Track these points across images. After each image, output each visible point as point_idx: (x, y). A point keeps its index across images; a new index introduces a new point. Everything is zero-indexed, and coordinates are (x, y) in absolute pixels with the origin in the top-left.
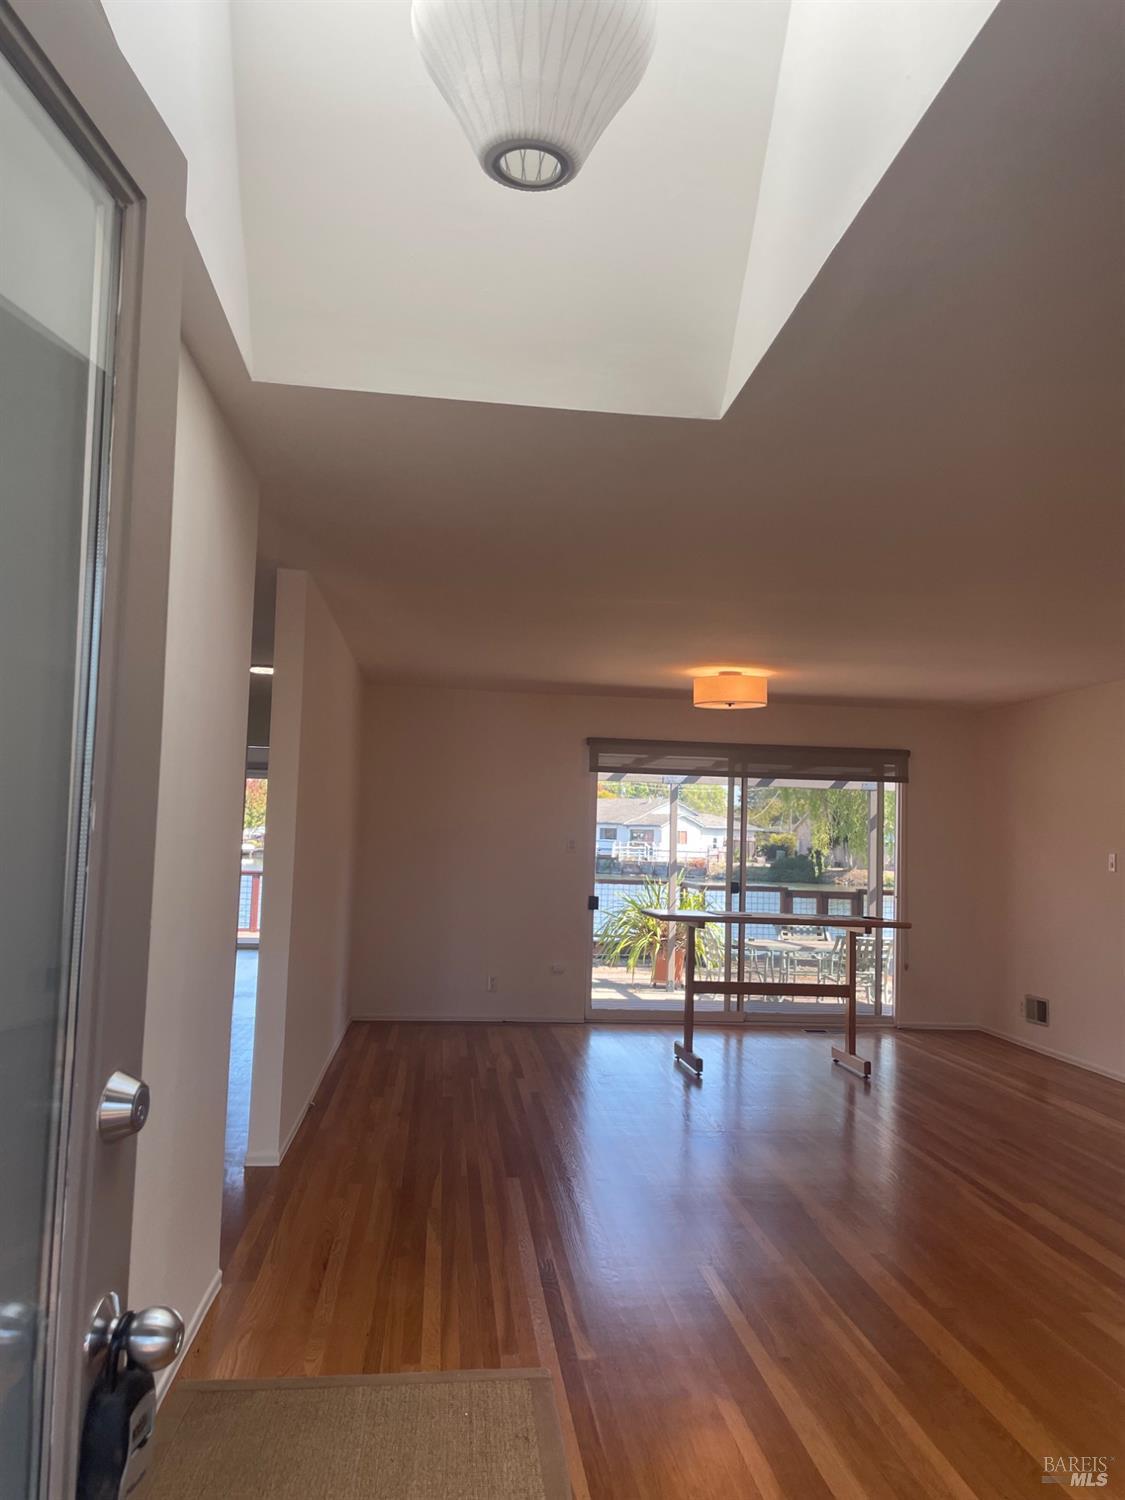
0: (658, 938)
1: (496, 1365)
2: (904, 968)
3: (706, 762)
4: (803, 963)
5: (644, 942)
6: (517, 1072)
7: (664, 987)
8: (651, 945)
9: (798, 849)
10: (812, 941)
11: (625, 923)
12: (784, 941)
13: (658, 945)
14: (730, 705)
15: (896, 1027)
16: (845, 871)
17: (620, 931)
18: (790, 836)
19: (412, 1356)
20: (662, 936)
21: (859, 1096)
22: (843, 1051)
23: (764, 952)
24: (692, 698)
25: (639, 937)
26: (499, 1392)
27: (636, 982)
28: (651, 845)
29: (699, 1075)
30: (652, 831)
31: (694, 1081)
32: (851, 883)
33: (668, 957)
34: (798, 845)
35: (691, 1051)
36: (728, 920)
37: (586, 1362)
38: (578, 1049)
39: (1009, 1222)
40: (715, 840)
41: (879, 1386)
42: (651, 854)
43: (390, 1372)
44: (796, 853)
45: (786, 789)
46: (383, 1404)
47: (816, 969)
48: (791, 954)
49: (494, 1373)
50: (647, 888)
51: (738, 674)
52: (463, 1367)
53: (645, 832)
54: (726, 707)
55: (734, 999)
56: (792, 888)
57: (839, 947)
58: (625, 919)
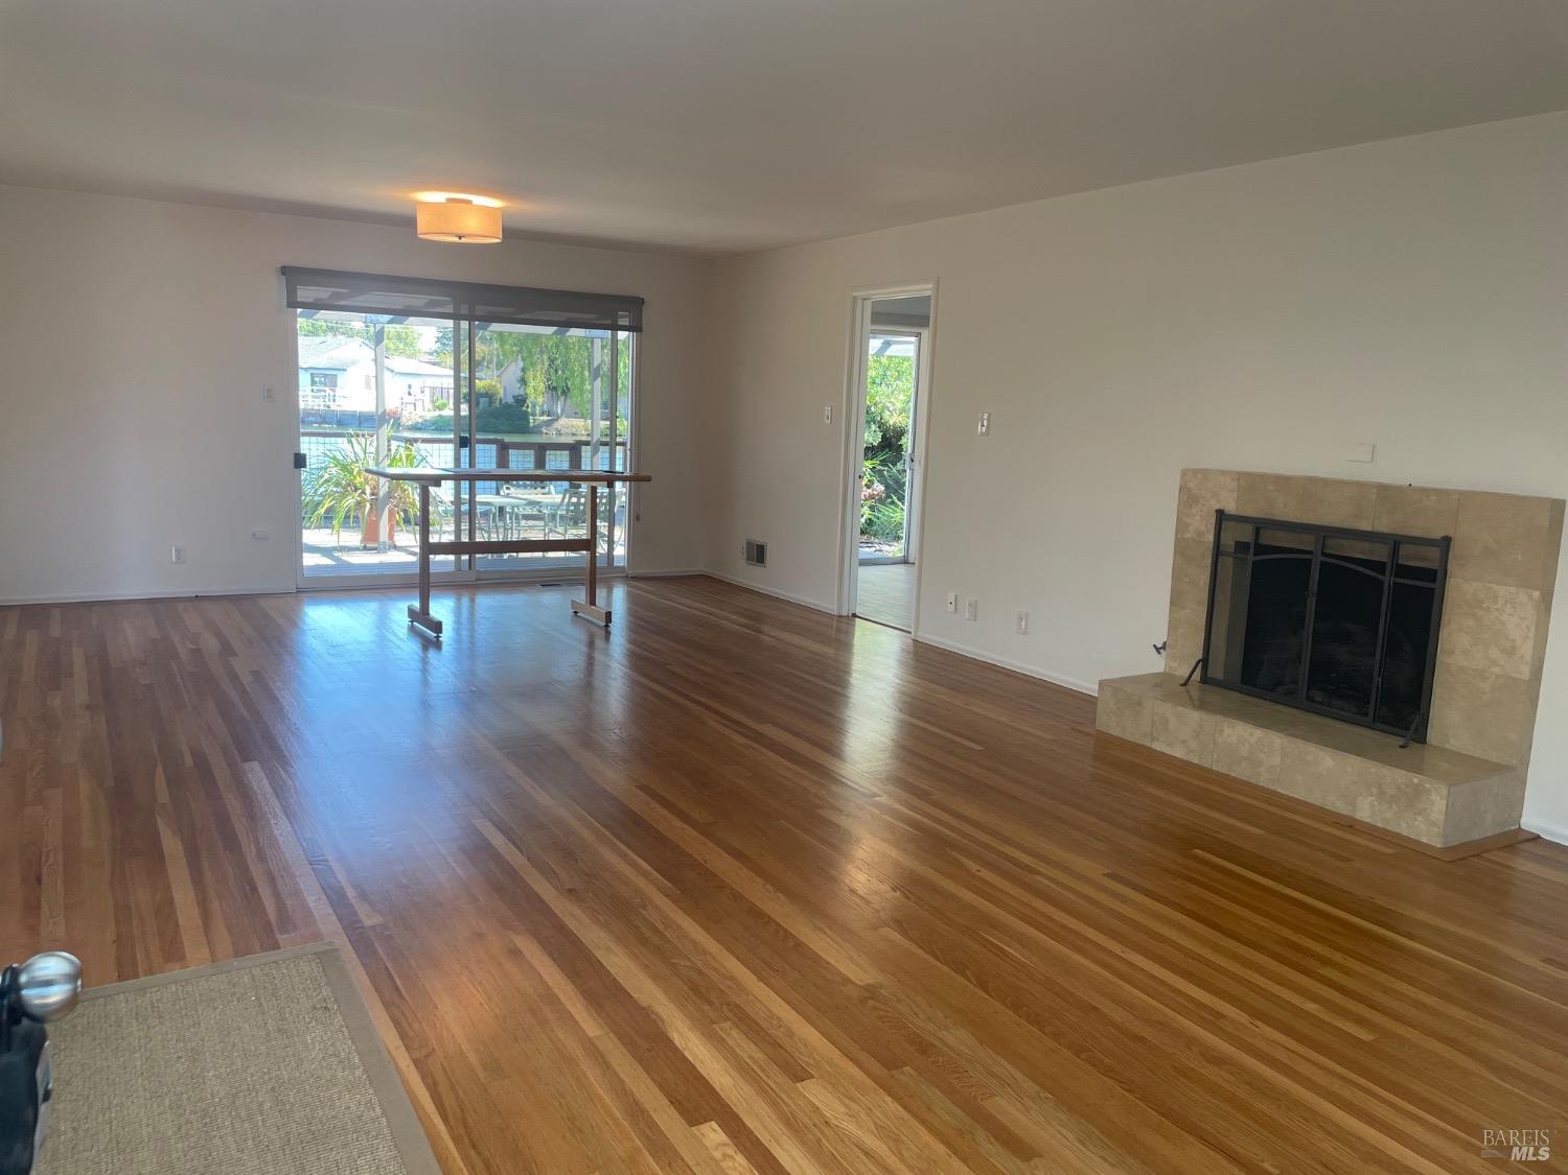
0: (368, 497)
1: (276, 946)
2: (636, 520)
3: (419, 300)
4: (527, 517)
5: (350, 501)
6: (227, 650)
7: (375, 549)
8: (359, 504)
9: (502, 396)
10: (535, 495)
11: (327, 481)
12: (508, 496)
13: (368, 505)
14: (460, 238)
15: (627, 576)
16: (553, 420)
17: (322, 489)
18: (494, 383)
19: (173, 953)
20: (373, 494)
21: (599, 643)
22: (583, 603)
23: (489, 507)
24: (416, 227)
25: (344, 495)
26: (285, 971)
27: (342, 544)
28: (334, 391)
29: (438, 637)
30: (336, 375)
31: (431, 644)
32: (559, 433)
33: (379, 516)
34: (502, 392)
35: (428, 614)
36: (457, 478)
37: (373, 927)
38: (293, 620)
39: (750, 743)
40: (410, 387)
41: (659, 899)
42: (334, 401)
43: (152, 974)
44: (501, 400)
45: (501, 334)
46: (153, 1007)
47: (542, 523)
48: (516, 510)
49: (272, 955)
50: (350, 442)
51: (469, 202)
52: (237, 954)
53: (325, 376)
54: (456, 240)
55: (465, 557)
56: (508, 439)
57: (566, 500)
58: (326, 476)
